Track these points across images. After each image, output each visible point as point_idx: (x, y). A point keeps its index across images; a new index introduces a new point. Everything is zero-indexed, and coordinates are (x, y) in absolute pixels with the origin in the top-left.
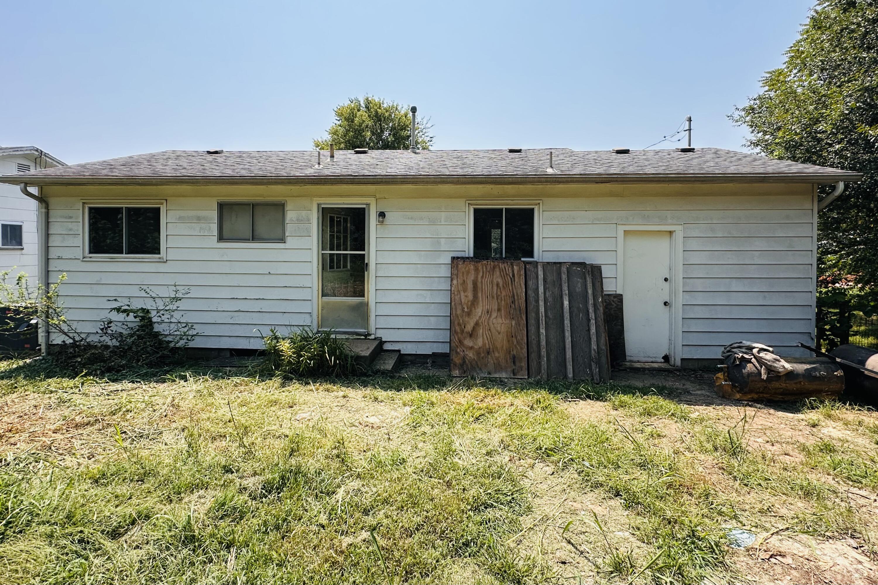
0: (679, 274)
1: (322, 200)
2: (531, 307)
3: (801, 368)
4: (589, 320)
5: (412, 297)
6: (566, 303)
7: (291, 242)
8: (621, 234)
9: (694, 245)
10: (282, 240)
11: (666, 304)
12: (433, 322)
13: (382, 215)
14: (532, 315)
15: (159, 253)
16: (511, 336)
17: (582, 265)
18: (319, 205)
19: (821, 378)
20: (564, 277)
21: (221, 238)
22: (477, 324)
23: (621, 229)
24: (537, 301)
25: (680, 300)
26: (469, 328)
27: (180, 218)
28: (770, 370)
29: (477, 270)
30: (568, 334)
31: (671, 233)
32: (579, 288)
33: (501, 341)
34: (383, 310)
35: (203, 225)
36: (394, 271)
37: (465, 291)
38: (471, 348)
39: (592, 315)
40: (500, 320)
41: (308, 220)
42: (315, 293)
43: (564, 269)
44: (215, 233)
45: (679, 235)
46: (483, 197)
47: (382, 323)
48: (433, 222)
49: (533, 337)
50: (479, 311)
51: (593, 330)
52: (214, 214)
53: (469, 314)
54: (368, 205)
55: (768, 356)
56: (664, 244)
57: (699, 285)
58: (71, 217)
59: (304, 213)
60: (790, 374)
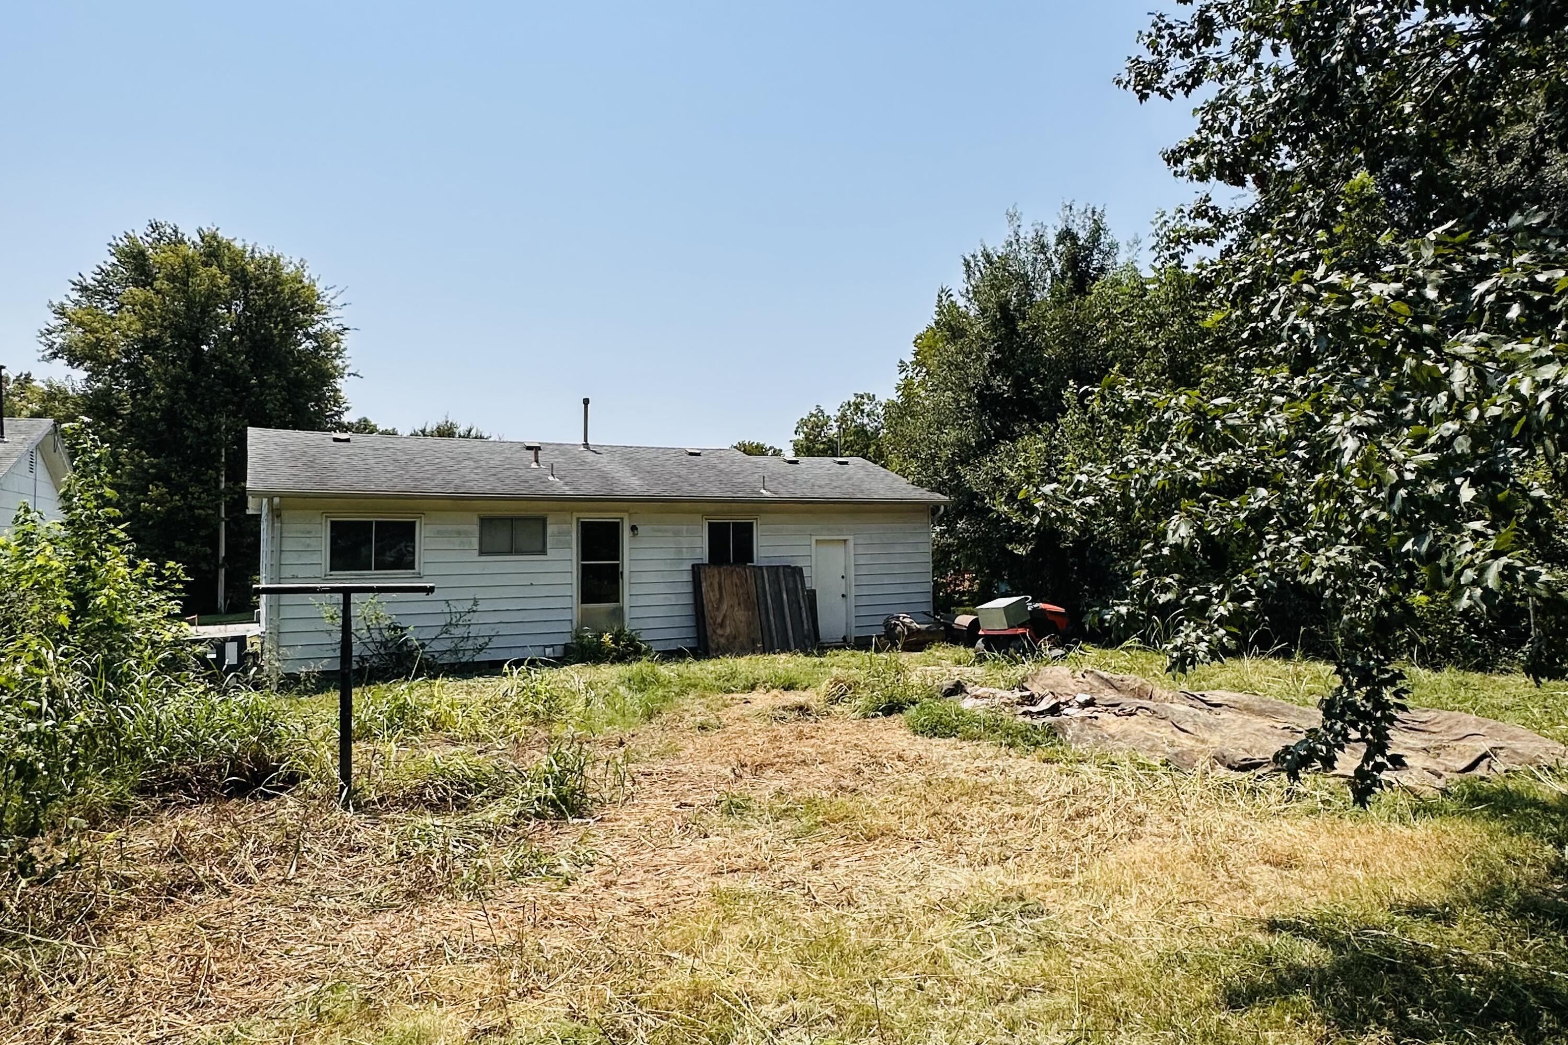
0: (852, 572)
1: (581, 515)
2: (761, 601)
3: (924, 627)
4: (800, 608)
5: (659, 600)
6: (785, 596)
7: (551, 553)
8: (814, 542)
9: (860, 550)
10: (543, 552)
11: (843, 596)
12: (678, 622)
13: (634, 528)
14: (762, 607)
15: (413, 568)
16: (749, 624)
17: (789, 567)
18: (578, 519)
19: (933, 632)
20: (782, 576)
21: (481, 553)
22: (725, 616)
23: (814, 538)
24: (765, 596)
25: (853, 591)
26: (719, 620)
27: (439, 532)
28: (909, 629)
29: (720, 574)
30: (788, 619)
31: (845, 541)
32: (791, 585)
33: (743, 628)
34: (637, 613)
35: (465, 540)
36: (645, 578)
37: (713, 591)
38: (722, 636)
39: (802, 604)
40: (741, 612)
41: (569, 533)
42: (575, 601)
43: (781, 570)
44: (477, 547)
45: (851, 544)
46: (715, 513)
47: (636, 625)
48: (677, 534)
49: (764, 623)
50: (725, 607)
51: (804, 615)
52: (475, 529)
53: (718, 609)
54: (622, 519)
55: (907, 620)
56: (840, 549)
57: (865, 580)
58: (309, 532)
59: (564, 526)
60: (919, 630)
